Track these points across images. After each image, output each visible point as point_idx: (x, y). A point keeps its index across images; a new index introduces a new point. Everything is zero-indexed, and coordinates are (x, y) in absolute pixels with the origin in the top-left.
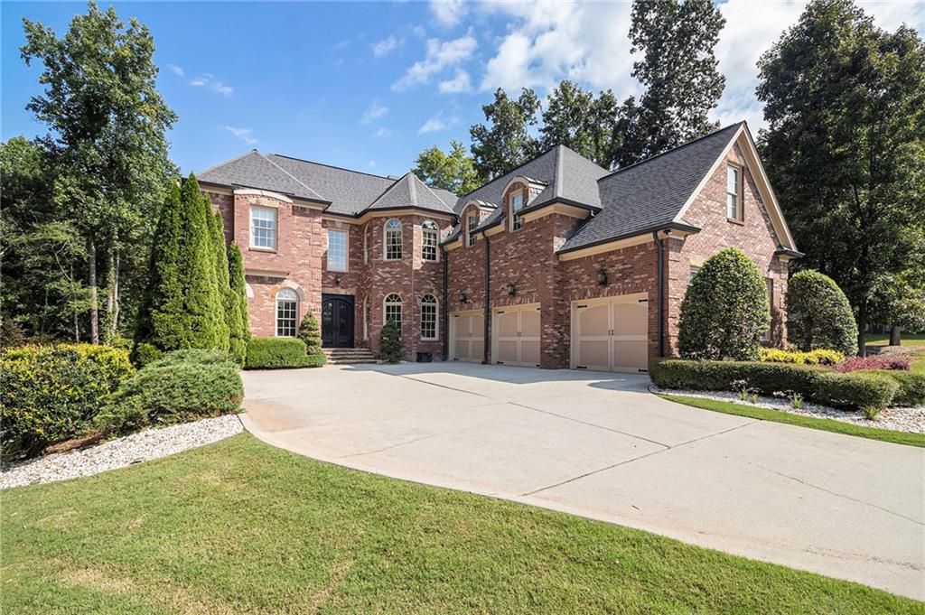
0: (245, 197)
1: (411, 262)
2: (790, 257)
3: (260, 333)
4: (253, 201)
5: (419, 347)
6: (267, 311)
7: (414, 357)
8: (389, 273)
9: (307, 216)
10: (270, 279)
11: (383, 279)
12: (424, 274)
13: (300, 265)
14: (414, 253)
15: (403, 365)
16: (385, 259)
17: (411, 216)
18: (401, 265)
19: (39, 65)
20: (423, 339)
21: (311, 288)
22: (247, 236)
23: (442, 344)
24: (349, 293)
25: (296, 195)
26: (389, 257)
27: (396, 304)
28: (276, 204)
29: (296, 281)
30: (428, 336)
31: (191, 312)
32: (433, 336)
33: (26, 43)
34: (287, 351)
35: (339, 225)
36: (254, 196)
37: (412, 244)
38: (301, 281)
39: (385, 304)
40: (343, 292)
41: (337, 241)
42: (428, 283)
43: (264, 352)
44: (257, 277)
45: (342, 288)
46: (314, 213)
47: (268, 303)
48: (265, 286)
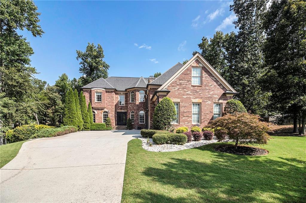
0: (94, 90)
1: (136, 103)
2: (234, 94)
3: (99, 122)
4: (96, 91)
5: (138, 125)
6: (100, 117)
7: (137, 128)
8: (131, 105)
9: (110, 93)
10: (101, 109)
11: (130, 107)
12: (139, 105)
13: (108, 105)
14: (136, 100)
15: (133, 130)
16: (131, 102)
17: (136, 90)
18: (134, 103)
19: (80, 60)
20: (140, 123)
21: (111, 111)
22: (95, 99)
23: (146, 125)
24: (125, 111)
25: (107, 88)
26: (132, 101)
27: (133, 114)
28: (101, 91)
29: (107, 109)
30: (142, 122)
31: (70, 118)
32: (144, 122)
33: (77, 56)
34: (100, 126)
35: (122, 94)
36: (96, 90)
37: (136, 97)
38: (109, 109)
39: (131, 114)
40: (123, 111)
41: (122, 98)
42: (141, 108)
43: (95, 127)
44: (98, 109)
45: (123, 110)
46: (112, 92)
47: (100, 115)
48: (100, 111)
